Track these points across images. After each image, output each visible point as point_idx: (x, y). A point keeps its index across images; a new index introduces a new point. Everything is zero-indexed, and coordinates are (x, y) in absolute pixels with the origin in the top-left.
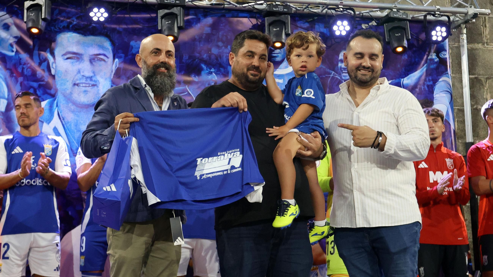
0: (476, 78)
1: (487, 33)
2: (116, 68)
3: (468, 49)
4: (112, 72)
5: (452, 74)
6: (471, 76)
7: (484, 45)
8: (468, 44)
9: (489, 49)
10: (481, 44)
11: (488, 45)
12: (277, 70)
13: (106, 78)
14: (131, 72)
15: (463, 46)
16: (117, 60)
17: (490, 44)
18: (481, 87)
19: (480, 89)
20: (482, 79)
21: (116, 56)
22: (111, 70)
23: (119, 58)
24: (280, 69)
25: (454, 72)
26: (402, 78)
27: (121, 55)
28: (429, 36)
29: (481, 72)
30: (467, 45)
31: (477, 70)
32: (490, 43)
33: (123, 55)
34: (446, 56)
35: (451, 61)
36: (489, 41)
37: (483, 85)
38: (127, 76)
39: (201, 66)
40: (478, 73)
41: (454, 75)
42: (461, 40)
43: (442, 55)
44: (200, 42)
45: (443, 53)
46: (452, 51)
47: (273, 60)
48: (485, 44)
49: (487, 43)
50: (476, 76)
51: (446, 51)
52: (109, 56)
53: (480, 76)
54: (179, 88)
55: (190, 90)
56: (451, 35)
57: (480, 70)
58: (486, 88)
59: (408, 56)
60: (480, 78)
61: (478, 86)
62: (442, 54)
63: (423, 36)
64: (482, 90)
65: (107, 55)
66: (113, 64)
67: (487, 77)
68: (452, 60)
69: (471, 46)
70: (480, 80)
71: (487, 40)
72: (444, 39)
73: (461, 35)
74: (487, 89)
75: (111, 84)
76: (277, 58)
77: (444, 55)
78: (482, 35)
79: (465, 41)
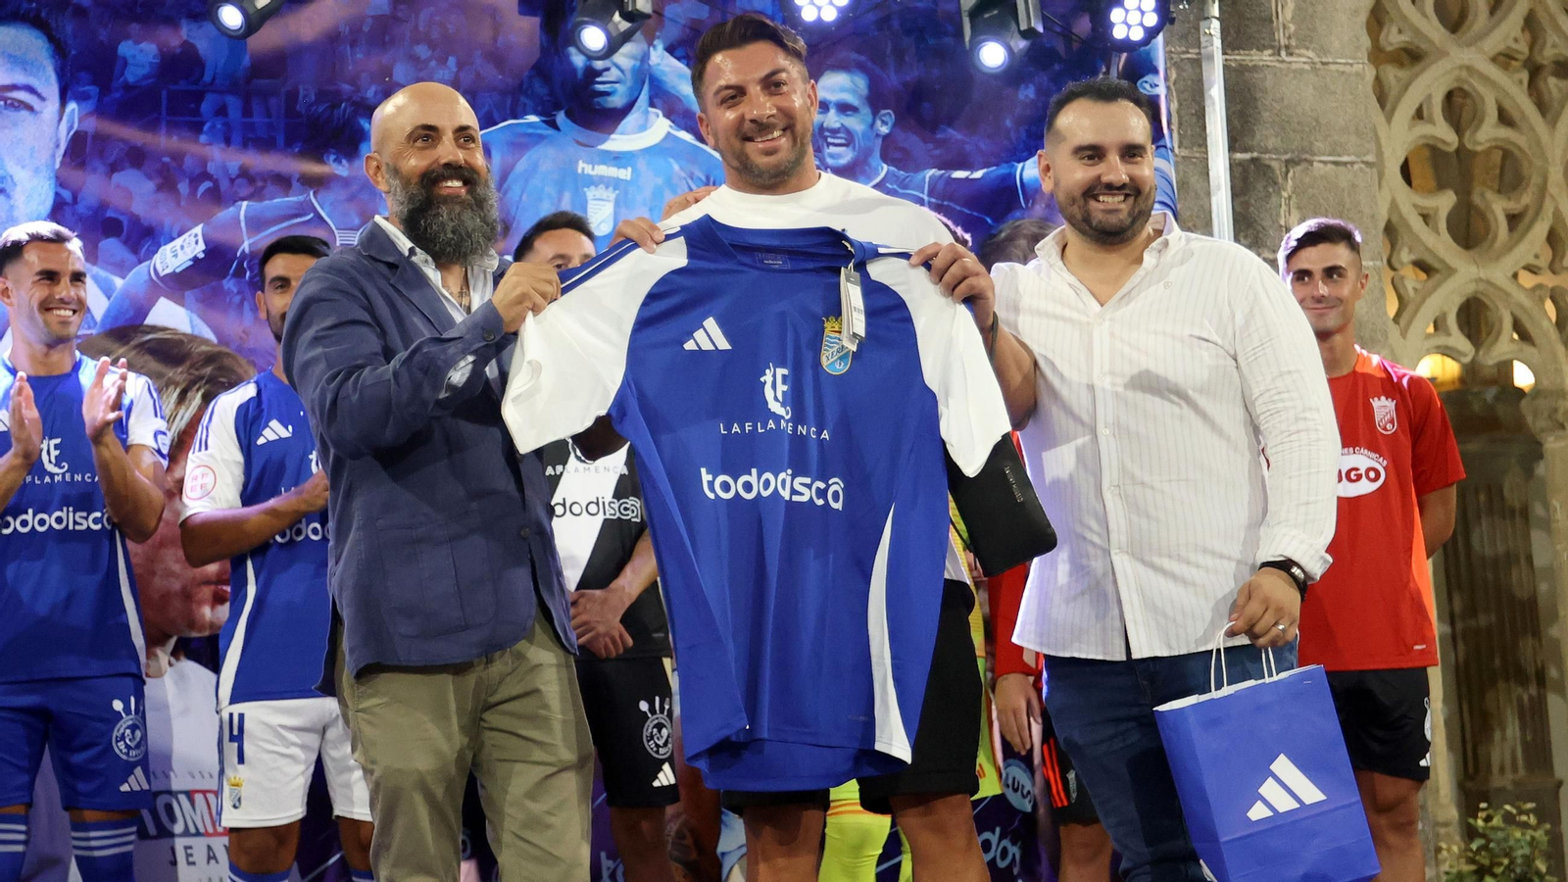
0: (1253, 160)
1: (1289, 16)
2: (72, 133)
3: (1226, 67)
4: (58, 146)
5: (1179, 147)
6: (1238, 156)
7: (1279, 55)
8: (1229, 52)
9: (1294, 66)
10: (1270, 51)
11: (1291, 54)
12: (613, 136)
13: (38, 168)
14: (122, 146)
15: (1211, 58)
16: (72, 106)
17: (1297, 51)
18: (1271, 190)
19: (1268, 196)
20: (1275, 165)
21: (69, 94)
22: (54, 140)
23: (81, 98)
24: (622, 134)
25: (1185, 142)
26: (1019, 162)
27: (87, 88)
28: (1102, 25)
29: (1271, 143)
30: (1224, 53)
31: (1258, 137)
32: (1297, 47)
33: (93, 90)
34: (1156, 91)
35: (1174, 106)
36: (1293, 42)
37: (1276, 183)
38: (111, 159)
39: (358, 122)
40: (1262, 144)
41: (1185, 153)
42: (1203, 39)
43: (1147, 86)
44: (353, 44)
45: (1149, 78)
46: (1178, 75)
47: (599, 104)
48: (1283, 53)
49: (1287, 47)
50: (1255, 154)
51: (1155, 71)
52: (44, 95)
53: (1267, 156)
54: (287, 199)
55: (322, 208)
56: (1172, 21)
57: (1267, 137)
58: (1285, 194)
59: (1039, 91)
60: (1267, 162)
61: (1260, 186)
62: (1146, 82)
63: (1083, 26)
64: (1274, 199)
65: (39, 91)
66: (60, 119)
67: (1288, 156)
68: (1180, 104)
69: (1238, 57)
70: (1269, 167)
71: (1289, 38)
72: (1151, 33)
73: (1202, 24)
74: (1290, 198)
75: (53, 186)
76: (610, 99)
77: (1151, 86)
78: (1272, 22)
79: (1217, 42)
